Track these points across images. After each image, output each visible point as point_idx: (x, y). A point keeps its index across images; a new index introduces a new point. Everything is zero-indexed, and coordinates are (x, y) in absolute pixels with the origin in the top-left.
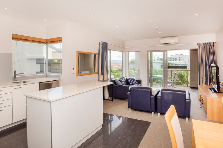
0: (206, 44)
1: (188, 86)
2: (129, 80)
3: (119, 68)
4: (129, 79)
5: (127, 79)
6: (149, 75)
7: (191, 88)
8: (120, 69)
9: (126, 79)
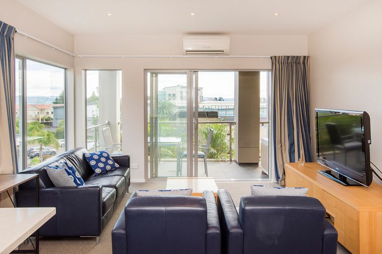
0: (290, 59)
1: (231, 161)
2: (91, 158)
3: (41, 116)
4: (92, 155)
5: (84, 155)
6: (149, 140)
7: (241, 164)
8: (42, 120)
9: (81, 157)
